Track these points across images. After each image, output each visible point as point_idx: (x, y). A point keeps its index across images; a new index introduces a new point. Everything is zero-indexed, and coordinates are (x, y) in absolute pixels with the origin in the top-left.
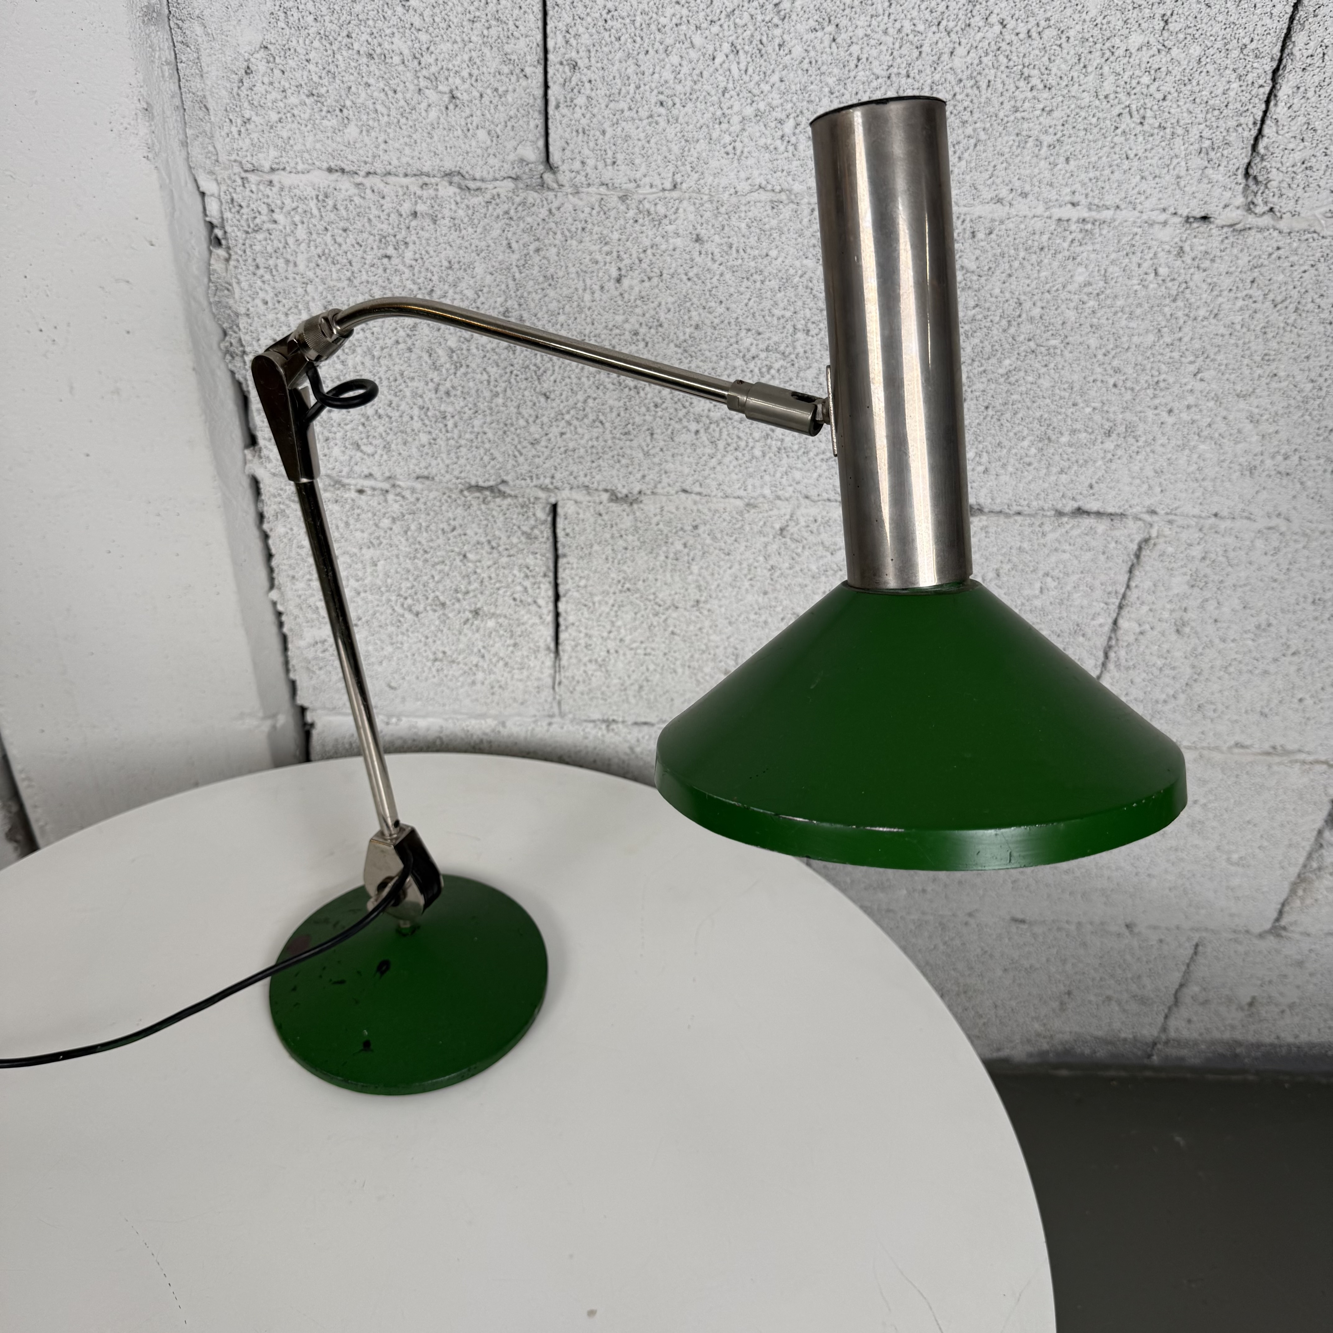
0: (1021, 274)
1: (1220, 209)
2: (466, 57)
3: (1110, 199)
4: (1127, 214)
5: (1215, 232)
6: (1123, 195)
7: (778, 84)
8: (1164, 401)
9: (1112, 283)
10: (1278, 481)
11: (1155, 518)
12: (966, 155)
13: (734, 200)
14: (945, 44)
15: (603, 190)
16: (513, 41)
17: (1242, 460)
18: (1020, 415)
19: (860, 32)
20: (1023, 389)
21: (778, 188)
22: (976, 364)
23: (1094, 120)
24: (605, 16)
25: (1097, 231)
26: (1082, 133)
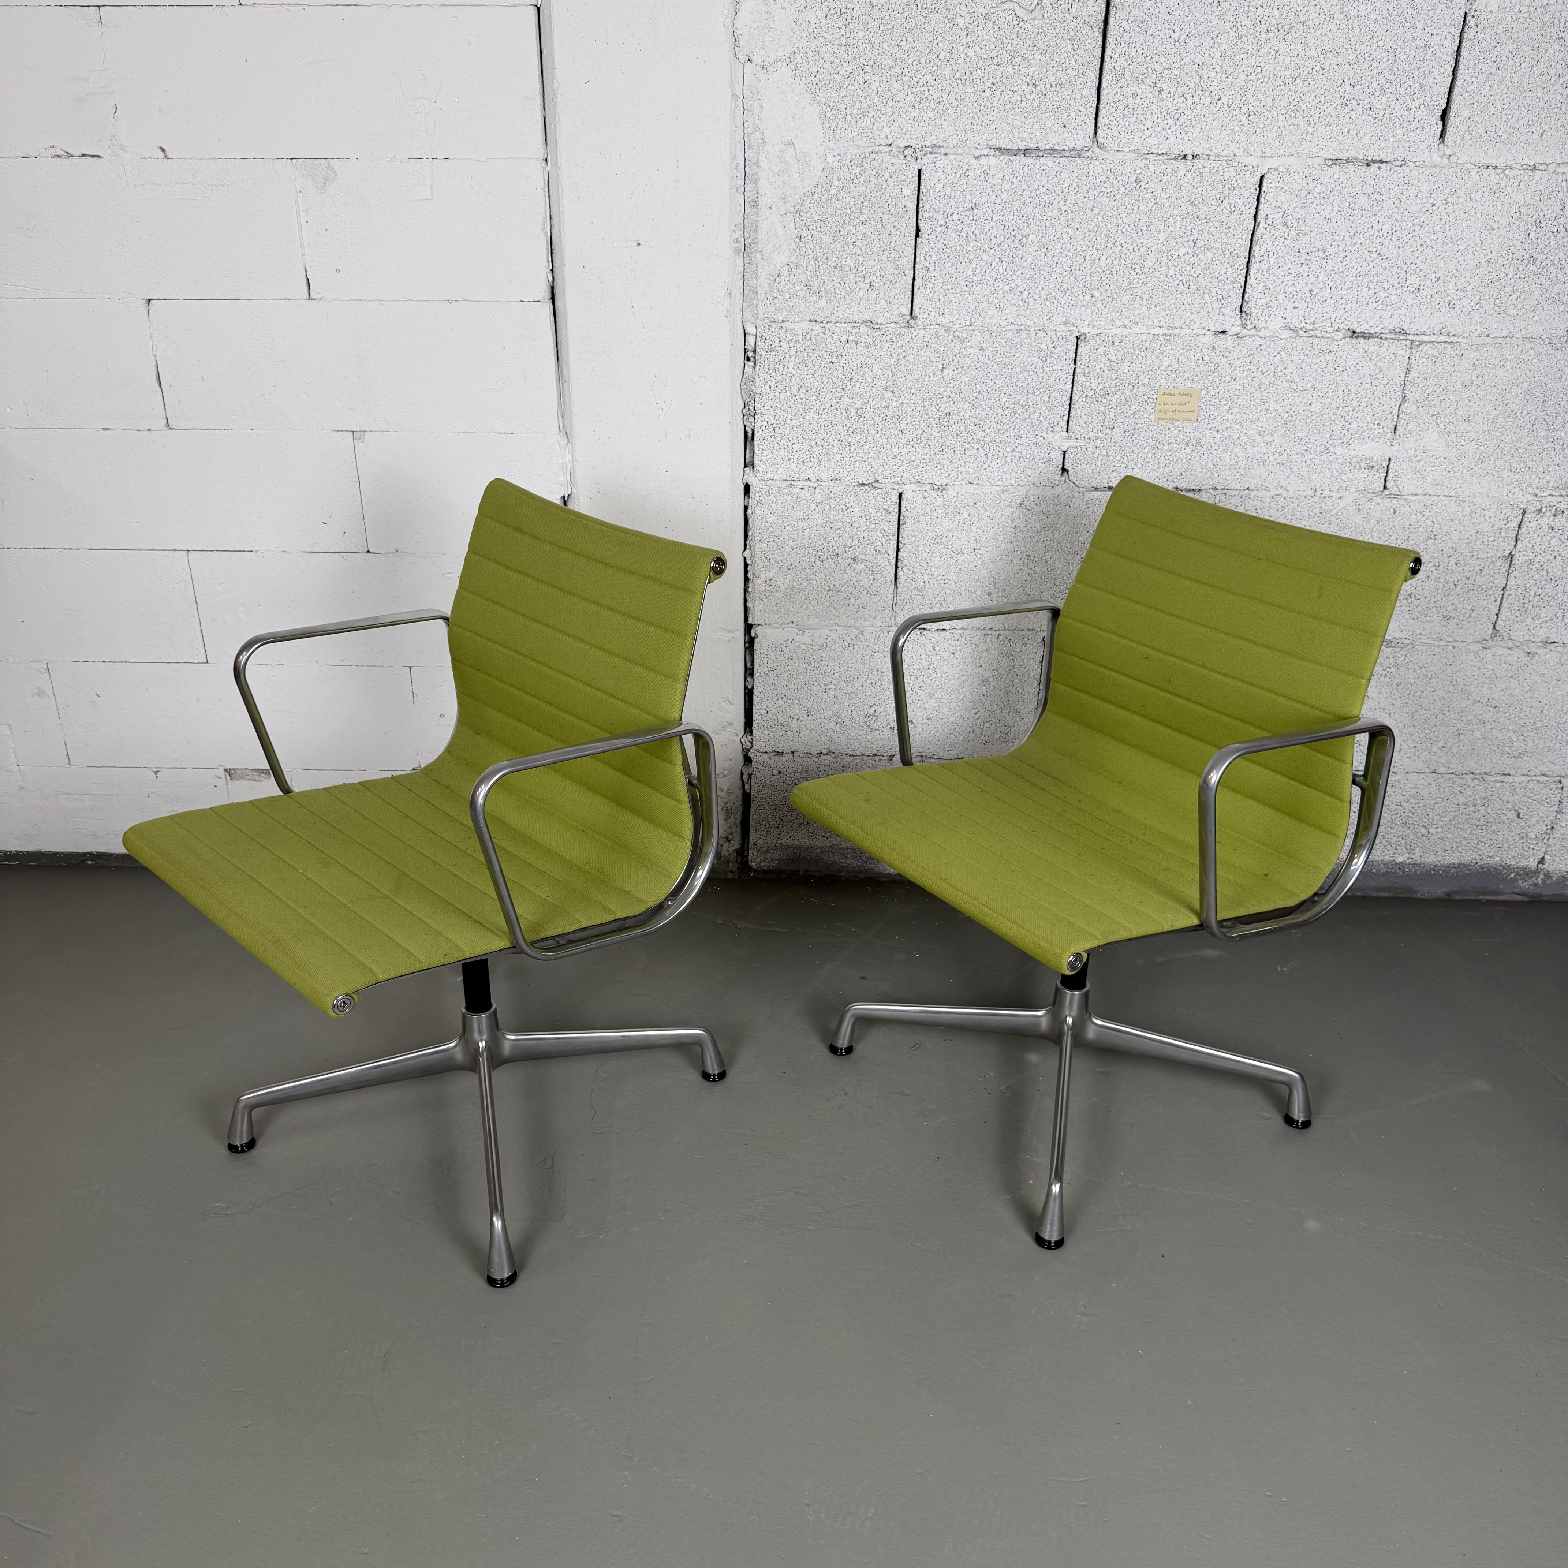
0: (1137, 362)
1: (1230, 327)
2: (879, 267)
3: (1177, 324)
4: (1186, 331)
5: (1229, 338)
6: (1183, 322)
7: (1020, 275)
8: (1214, 426)
9: (1182, 365)
10: (1278, 468)
11: (1217, 492)
12: (1108, 305)
13: (999, 329)
14: (1096, 255)
15: (937, 327)
16: (901, 259)
17: (1258, 457)
18: (1142, 436)
19: (1058, 251)
20: (1142, 421)
21: (1020, 324)
22: (1118, 408)
23: (1166, 287)
24: (943, 247)
25: (1172, 339)
26: (1161, 293)
